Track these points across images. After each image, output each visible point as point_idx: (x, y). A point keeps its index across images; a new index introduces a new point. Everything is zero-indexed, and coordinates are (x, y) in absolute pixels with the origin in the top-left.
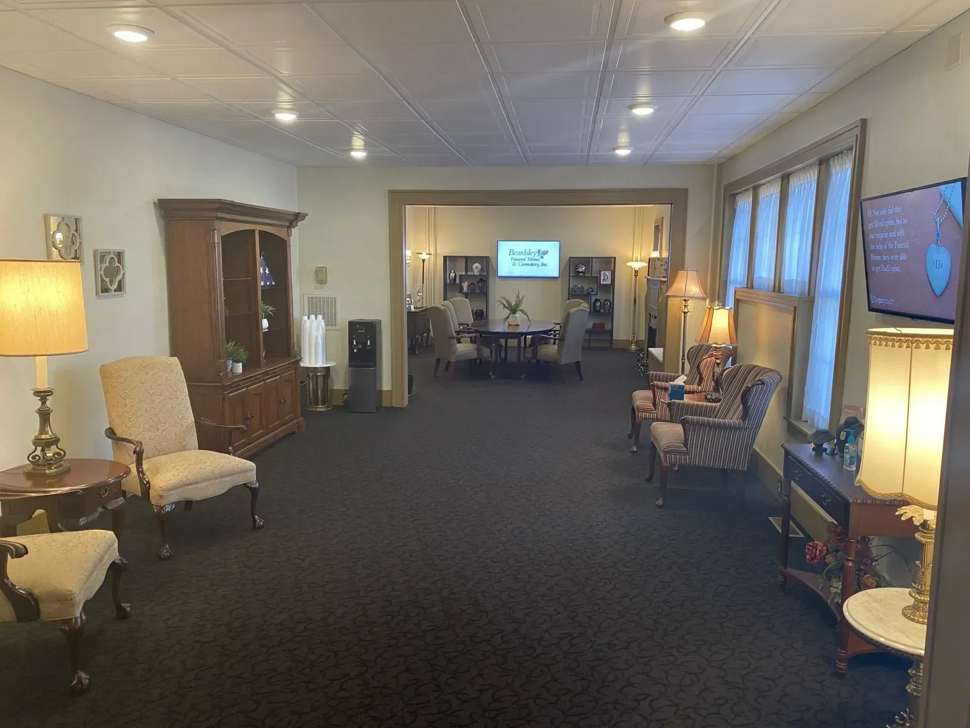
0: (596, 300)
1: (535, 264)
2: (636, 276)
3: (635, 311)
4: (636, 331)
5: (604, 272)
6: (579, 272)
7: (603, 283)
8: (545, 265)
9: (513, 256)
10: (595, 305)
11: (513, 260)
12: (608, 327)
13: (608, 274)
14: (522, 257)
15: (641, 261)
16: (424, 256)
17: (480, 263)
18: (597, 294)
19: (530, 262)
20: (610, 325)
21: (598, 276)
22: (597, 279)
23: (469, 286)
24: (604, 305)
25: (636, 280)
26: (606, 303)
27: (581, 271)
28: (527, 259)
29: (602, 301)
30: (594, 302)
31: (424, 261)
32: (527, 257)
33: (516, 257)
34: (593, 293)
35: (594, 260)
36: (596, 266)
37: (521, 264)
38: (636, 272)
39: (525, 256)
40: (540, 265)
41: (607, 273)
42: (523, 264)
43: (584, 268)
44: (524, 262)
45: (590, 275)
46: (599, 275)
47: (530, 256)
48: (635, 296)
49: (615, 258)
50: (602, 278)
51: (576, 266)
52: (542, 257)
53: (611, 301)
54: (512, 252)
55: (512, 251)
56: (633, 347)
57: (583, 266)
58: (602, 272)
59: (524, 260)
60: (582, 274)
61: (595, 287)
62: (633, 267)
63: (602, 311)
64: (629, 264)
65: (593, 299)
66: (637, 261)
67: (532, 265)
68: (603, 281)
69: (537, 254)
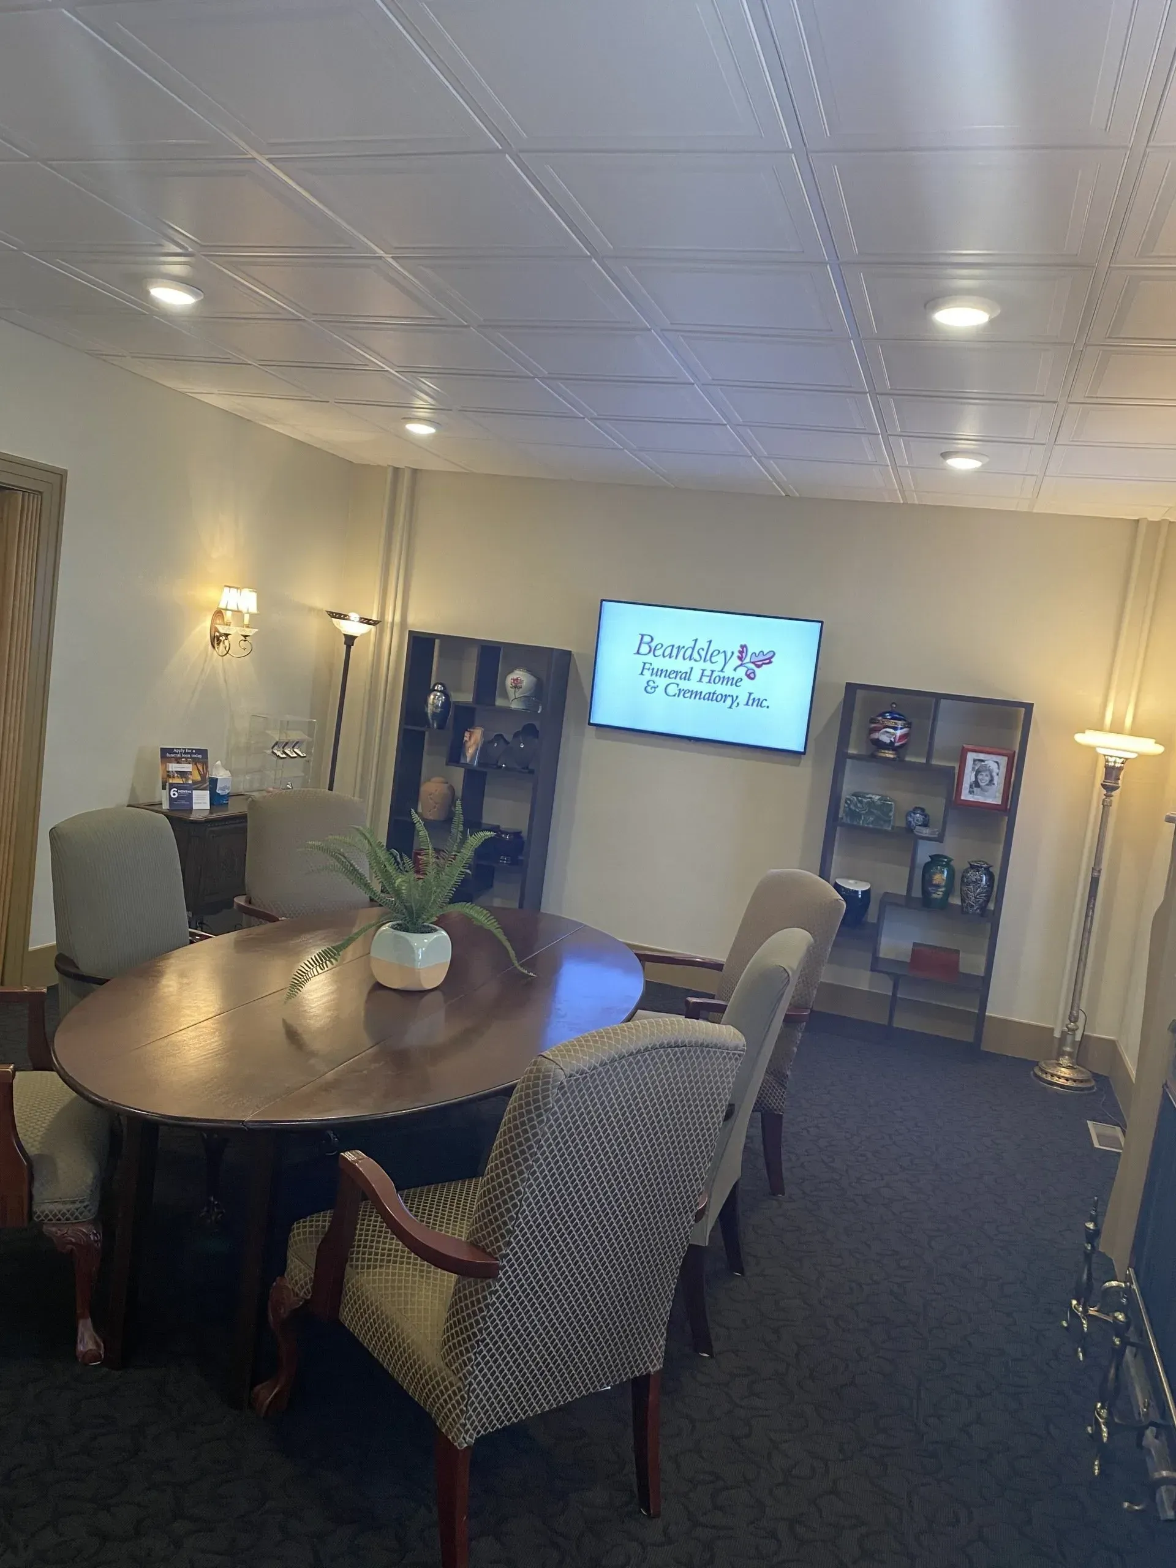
0: (936, 860)
1: (725, 697)
2: (1109, 789)
3: (1086, 931)
4: (1083, 1005)
5: (981, 756)
6: (879, 745)
7: (970, 798)
8: (759, 703)
9: (650, 658)
10: (927, 881)
11: (647, 673)
12: (971, 963)
13: (994, 766)
14: (680, 665)
15: (1135, 732)
16: (352, 627)
17: (529, 671)
18: (940, 839)
19: (705, 688)
20: (982, 960)
21: (953, 768)
22: (951, 779)
23: (485, 749)
24: (965, 882)
25: (1106, 807)
26: (973, 875)
27: (886, 739)
28: (696, 675)
29: (959, 865)
30: (927, 867)
31: (350, 640)
32: (698, 667)
33: (660, 663)
34: (926, 832)
35: (943, 703)
36: (947, 733)
37: (672, 689)
38: (1112, 773)
39: (692, 663)
40: (743, 699)
41: (991, 761)
42: (682, 693)
43: (899, 733)
44: (684, 685)
45: (924, 761)
46: (957, 766)
47: (708, 666)
48: (1096, 869)
49: (1029, 707)
50: (969, 777)
51: (873, 721)
52: (751, 676)
53: (996, 871)
54: (647, 644)
55: (647, 639)
56: (1065, 1072)
57: (900, 724)
58: (971, 757)
59: (687, 676)
60: (890, 755)
61: (936, 806)
62: (1100, 751)
63: (956, 901)
64: (1086, 738)
65: (924, 854)
66: (1117, 728)
67: (711, 697)
68: (971, 792)
69: (735, 661)
